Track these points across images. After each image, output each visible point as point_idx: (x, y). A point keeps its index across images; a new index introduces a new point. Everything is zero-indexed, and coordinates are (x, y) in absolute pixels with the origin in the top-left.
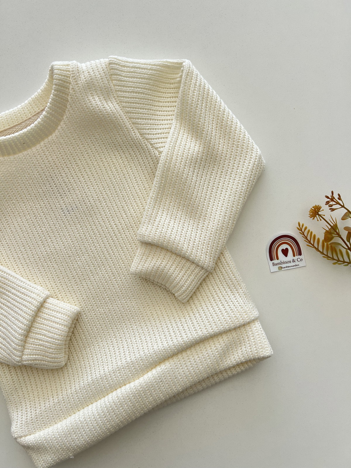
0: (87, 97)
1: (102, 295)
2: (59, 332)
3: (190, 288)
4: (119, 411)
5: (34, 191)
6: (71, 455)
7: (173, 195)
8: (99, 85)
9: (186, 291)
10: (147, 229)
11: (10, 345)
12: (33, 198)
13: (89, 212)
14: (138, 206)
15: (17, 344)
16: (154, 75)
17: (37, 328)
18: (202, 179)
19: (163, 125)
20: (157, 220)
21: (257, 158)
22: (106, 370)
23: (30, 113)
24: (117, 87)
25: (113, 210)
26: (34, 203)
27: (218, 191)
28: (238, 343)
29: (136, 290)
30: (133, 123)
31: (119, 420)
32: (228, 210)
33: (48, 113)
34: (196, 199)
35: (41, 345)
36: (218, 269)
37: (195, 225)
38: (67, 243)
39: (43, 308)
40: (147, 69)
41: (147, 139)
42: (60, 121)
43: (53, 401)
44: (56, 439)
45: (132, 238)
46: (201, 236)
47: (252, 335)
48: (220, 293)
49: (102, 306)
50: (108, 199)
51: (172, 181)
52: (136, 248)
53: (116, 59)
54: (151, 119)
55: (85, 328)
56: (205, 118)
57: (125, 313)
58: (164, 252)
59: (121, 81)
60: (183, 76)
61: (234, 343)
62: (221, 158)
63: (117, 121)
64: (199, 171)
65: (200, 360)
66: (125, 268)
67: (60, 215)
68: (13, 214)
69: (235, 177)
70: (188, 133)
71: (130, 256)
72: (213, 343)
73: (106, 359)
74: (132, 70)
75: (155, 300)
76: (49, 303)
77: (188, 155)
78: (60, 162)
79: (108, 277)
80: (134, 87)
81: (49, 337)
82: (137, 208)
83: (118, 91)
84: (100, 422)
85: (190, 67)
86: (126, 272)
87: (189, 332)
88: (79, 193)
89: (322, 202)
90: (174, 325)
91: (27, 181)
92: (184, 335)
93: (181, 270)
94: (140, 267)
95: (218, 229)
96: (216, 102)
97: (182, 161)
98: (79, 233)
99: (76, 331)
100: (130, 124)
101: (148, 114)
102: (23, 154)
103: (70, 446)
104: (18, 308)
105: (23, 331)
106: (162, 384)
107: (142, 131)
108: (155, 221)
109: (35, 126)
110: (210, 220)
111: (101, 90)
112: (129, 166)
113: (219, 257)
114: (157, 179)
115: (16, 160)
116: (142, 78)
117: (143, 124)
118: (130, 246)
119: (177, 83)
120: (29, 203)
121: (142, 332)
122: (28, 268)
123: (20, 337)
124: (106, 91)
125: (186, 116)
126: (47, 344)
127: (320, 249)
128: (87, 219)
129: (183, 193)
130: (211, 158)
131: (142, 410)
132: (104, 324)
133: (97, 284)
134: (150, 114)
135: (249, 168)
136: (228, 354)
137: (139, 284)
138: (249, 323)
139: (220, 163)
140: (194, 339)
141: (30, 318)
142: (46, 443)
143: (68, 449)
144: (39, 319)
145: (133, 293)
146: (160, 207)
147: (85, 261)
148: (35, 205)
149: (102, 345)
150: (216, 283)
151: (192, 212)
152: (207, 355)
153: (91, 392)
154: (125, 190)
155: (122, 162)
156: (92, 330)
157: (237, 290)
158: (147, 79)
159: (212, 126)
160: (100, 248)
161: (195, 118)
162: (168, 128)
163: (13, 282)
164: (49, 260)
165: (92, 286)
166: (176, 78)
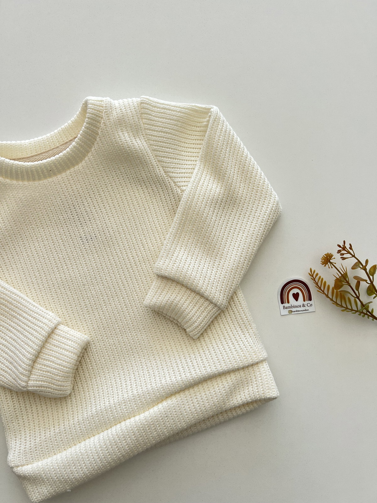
0: (117, 133)
1: (113, 326)
2: (68, 360)
3: (202, 325)
4: (121, 445)
5: (55, 218)
6: (68, 488)
7: (192, 232)
8: (129, 122)
9: (198, 327)
10: (164, 263)
11: (17, 369)
12: (53, 224)
13: (108, 243)
14: (156, 240)
15: (24, 369)
16: (183, 118)
17: (46, 354)
18: (221, 219)
19: (187, 165)
20: (175, 255)
21: (275, 203)
22: (112, 402)
23: (59, 142)
24: (146, 126)
25: (132, 243)
26: (53, 229)
27: (235, 232)
28: (245, 383)
29: (147, 323)
30: (159, 161)
31: (121, 454)
32: (244, 250)
33: (77, 144)
34: (214, 238)
35: (48, 372)
36: (230, 308)
37: (211, 263)
38: (82, 271)
39: (53, 335)
40: (176, 111)
41: (170, 177)
42: (88, 152)
43: (53, 431)
44: (55, 470)
45: (148, 271)
46: (216, 274)
47: (260, 375)
48: (231, 332)
49: (112, 337)
50: (128, 231)
51: (192, 218)
52: (150, 281)
53: (148, 99)
54: (176, 159)
55: (93, 358)
56: (228, 162)
57: (135, 346)
58: (179, 287)
59: (151, 120)
60: (210, 122)
61: (242, 383)
62: (241, 201)
63: (144, 158)
64: (219, 211)
65: (206, 397)
66: (139, 300)
67: (78, 243)
68: (31, 238)
69: (253, 220)
70: (211, 175)
71: (144, 289)
72: (220, 381)
73: (111, 391)
74: (162, 111)
75: (166, 334)
76: (59, 330)
77: (209, 196)
78: (83, 192)
79: (120, 308)
80: (162, 127)
81: (58, 364)
82: (155, 242)
83: (147, 129)
84: (102, 455)
85: (217, 113)
86: (139, 304)
87: (198, 368)
88: (100, 224)
89: (334, 251)
90: (183, 361)
91: (49, 207)
92: (192, 370)
93: (195, 305)
94: (154, 300)
95: (234, 268)
96: (240, 148)
97: (203, 201)
98: (96, 262)
99: (83, 360)
100: (156, 161)
101: (174, 154)
102: (48, 181)
103: (68, 478)
104: (28, 332)
105: (31, 356)
106: (167, 419)
107: (167, 169)
108: (173, 255)
109: (64, 155)
110: (226, 259)
111: (131, 127)
112: (150, 201)
113: (232, 297)
114: (178, 215)
115: (40, 186)
116: (171, 119)
117: (168, 163)
118: (145, 278)
119: (203, 127)
120: (48, 229)
121: (150, 365)
122: (41, 293)
123: (28, 361)
124: (136, 129)
125: (210, 159)
126: (54, 370)
127: (330, 295)
128: (105, 249)
129: (202, 231)
130: (231, 200)
131: (145, 445)
132: (113, 355)
133: (109, 314)
134: (176, 154)
135: (266, 212)
136: (235, 393)
137: (151, 317)
138: (257, 363)
139: (239, 206)
140: (202, 376)
141: (40, 343)
142: (43, 474)
143: (66, 482)
144: (48, 345)
145: (144, 326)
146: (178, 242)
147: (99, 291)
148: (54, 232)
149: (109, 377)
150: (227, 322)
151: (209, 250)
152: (215, 393)
153: (94, 423)
154: (145, 224)
155: (144, 196)
156: (99, 360)
157: (247, 330)
158: (175, 120)
159: (235, 170)
160: (115, 278)
161: (219, 161)
162: (191, 169)
163: (25, 306)
164: (62, 287)
165: (104, 316)
166: (203, 122)
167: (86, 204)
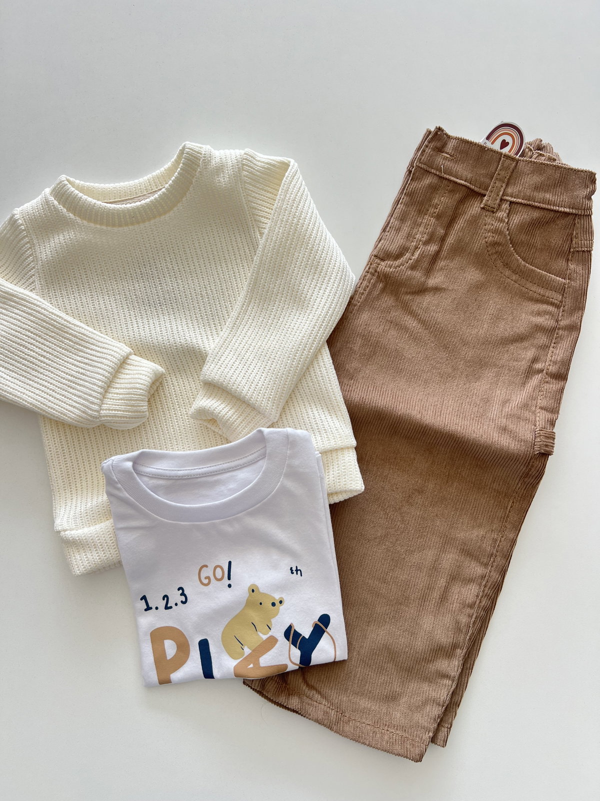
5: (131, 271)
26: (128, 283)
42: (178, 202)
53: (253, 153)
102: (129, 228)
115: (119, 233)
120: (122, 282)
132: (184, 426)
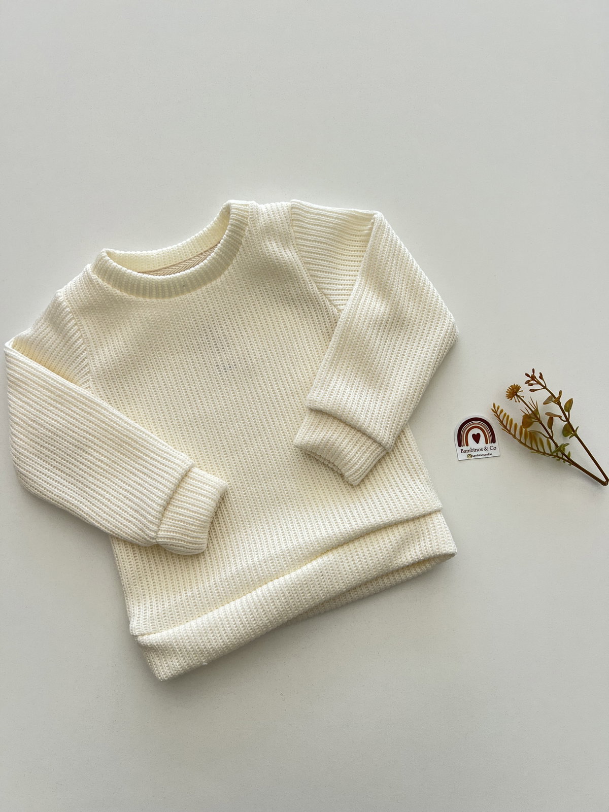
0: (264, 242)
2: (205, 506)
3: (363, 468)
4: (268, 608)
5: (187, 342)
6: (204, 661)
7: (351, 358)
8: (278, 230)
9: (359, 470)
10: (319, 394)
11: (145, 518)
12: (184, 350)
13: (249, 372)
14: (307, 370)
15: (154, 516)
16: (340, 225)
17: (179, 501)
18: (386, 344)
19: (344, 280)
20: (331, 385)
21: (451, 325)
22: (256, 559)
23: (191, 252)
24: (298, 234)
25: (278, 373)
26: (185, 356)
27: (403, 359)
28: (416, 537)
29: (297, 468)
30: (311, 276)
31: (268, 619)
32: (414, 380)
33: (217, 255)
34: (378, 366)
35: (181, 521)
36: (397, 450)
37: (374, 395)
38: (219, 406)
39: (187, 478)
40: (333, 217)
41: (325, 295)
42: (228, 265)
43: (185, 595)
44: (189, 638)
45: (297, 406)
46: (380, 408)
47: (433, 528)
48: (398, 479)
49: (254, 484)
50: (273, 359)
51: (352, 342)
52: (300, 419)
53: (299, 203)
54: (331, 273)
55: (232, 509)
56: (395, 276)
57: (282, 495)
58: (336, 423)
59: (303, 228)
60: (374, 230)
61: (412, 537)
62: (410, 322)
63: (294, 272)
64: (383, 334)
65: (370, 553)
66: (286, 441)
67: (214, 373)
68: (158, 366)
69: (424, 345)
70: (374, 292)
71: (292, 428)
72: (386, 535)
73: (255, 548)
74: (317, 217)
75: (319, 482)
76: (194, 473)
77: (372, 316)
78: (221, 312)
79: (264, 450)
80: (317, 236)
81: (193, 512)
82: (306, 371)
83: (299, 238)
84: (245, 620)
85: (382, 220)
86: (286, 446)
87: (359, 518)
88: (240, 350)
89: (521, 381)
90: (341, 511)
91: (181, 329)
92: (352, 521)
93: (355, 445)
94: (307, 438)
95: (401, 401)
96: (408, 260)
97: (365, 322)
98: (235, 396)
99: (220, 512)
100: (308, 276)
101: (329, 267)
102: (180, 298)
103: (205, 648)
104: (157, 474)
105: (163, 501)
106: (323, 578)
107: (321, 285)
108: (329, 385)
109: (201, 268)
110: (392, 391)
111: (280, 236)
112: (300, 324)
113: (399, 436)
114: (335, 339)
115: (171, 304)
116: (326, 227)
117: (323, 278)
118: (293, 415)
119: (364, 236)
120: (178, 355)
121: (301, 518)
122: (169, 432)
123: (158, 507)
124: (286, 238)
125: (373, 273)
126: (189, 519)
127: (518, 436)
128: (246, 380)
129: (364, 357)
130: (398, 321)
131: (297, 609)
133: (250, 457)
134: (332, 268)
135: (440, 336)
136: (404, 550)
137: (301, 461)
138: (430, 514)
139: (407, 328)
140: (364, 527)
141: (173, 486)
142: (175, 642)
143: (202, 653)
144: (181, 490)
145: (292, 471)
146: (335, 371)
147: (239, 429)
148: (186, 359)
149: (250, 532)
150: (393, 466)
151: (372, 380)
152: (379, 548)
153: (234, 585)
155: (292, 318)
156: (239, 512)
157: (418, 476)
158: (332, 228)
159: (402, 286)
160: (258, 415)
161: (384, 275)
162: (350, 285)
163: (153, 445)
164: (195, 424)
165: (245, 459)
166: (364, 230)
167: (224, 326)
